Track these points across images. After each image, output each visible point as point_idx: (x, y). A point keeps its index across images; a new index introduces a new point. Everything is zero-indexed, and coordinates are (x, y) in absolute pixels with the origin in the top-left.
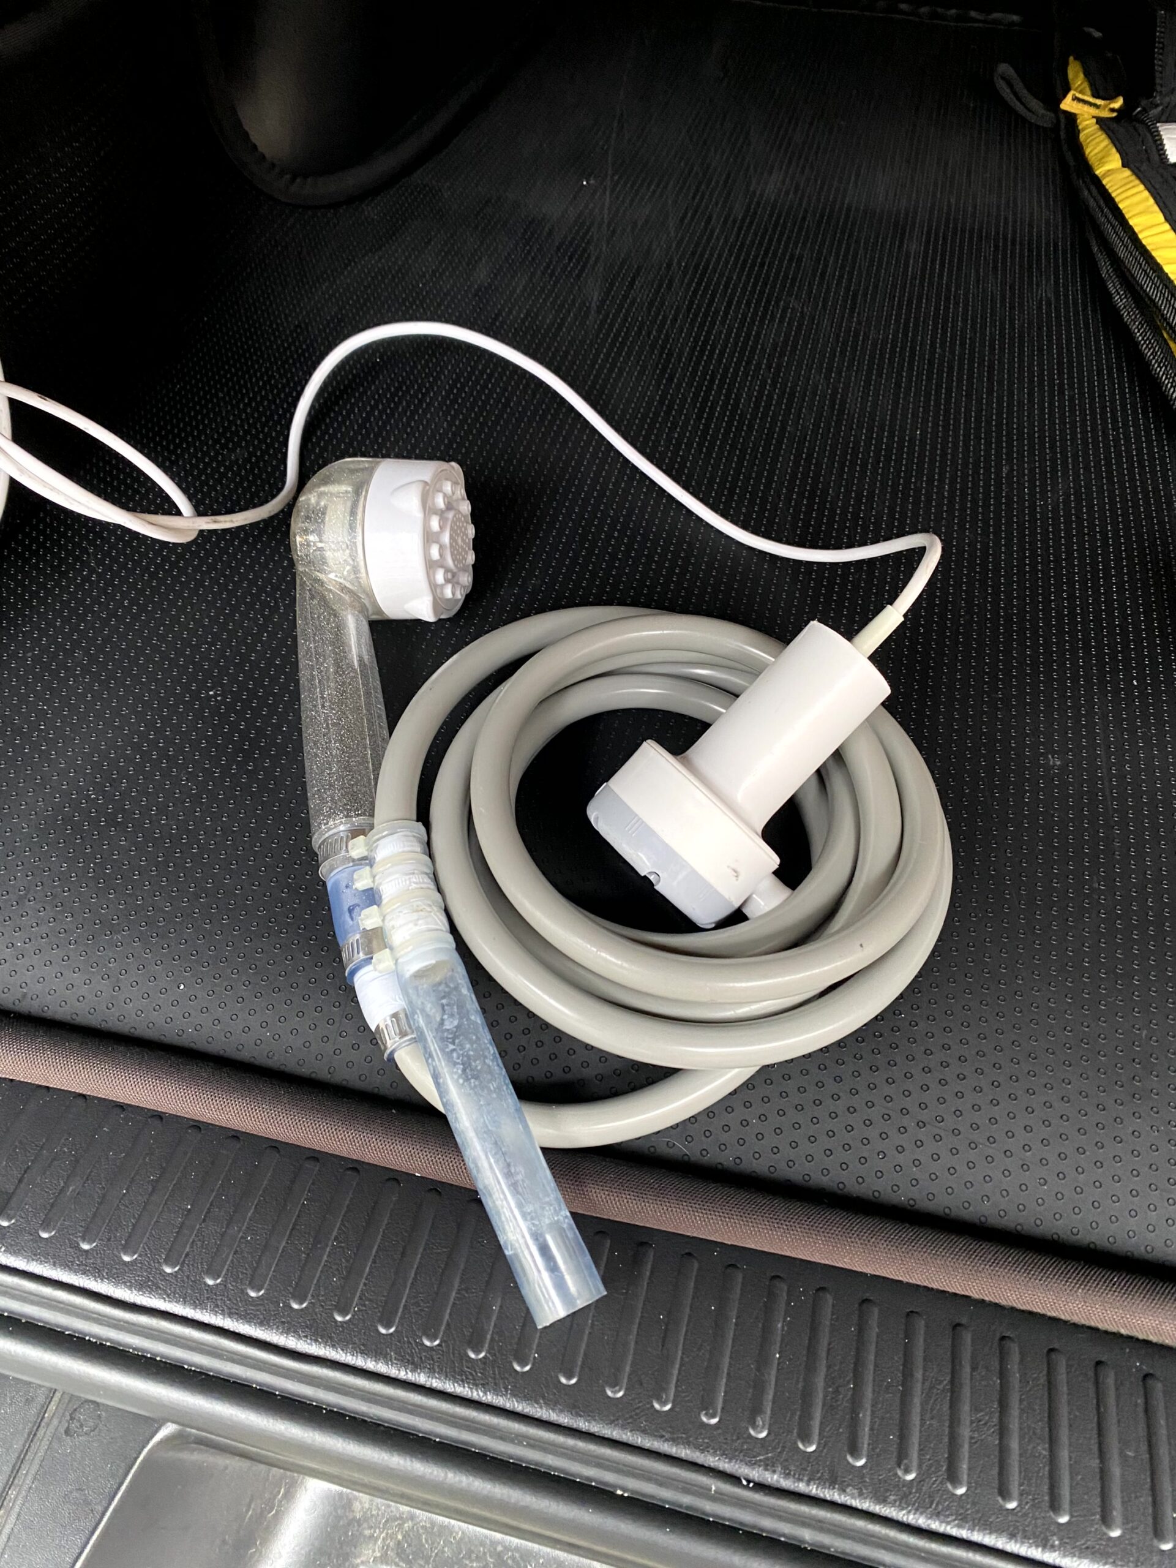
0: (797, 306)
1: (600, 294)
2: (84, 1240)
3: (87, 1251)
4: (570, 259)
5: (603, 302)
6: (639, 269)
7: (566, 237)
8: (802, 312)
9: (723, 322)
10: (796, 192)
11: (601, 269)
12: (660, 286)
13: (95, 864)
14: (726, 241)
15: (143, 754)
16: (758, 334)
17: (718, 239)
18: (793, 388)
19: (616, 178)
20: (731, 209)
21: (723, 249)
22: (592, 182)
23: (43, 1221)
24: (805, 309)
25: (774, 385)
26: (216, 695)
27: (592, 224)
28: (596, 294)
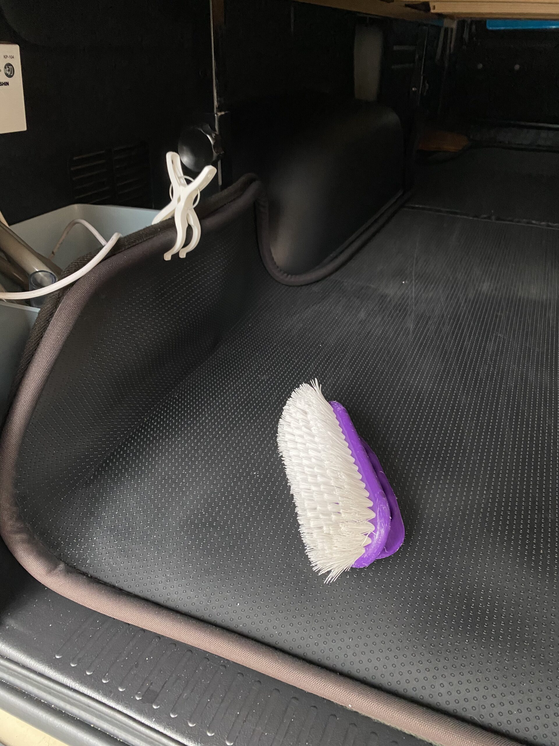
0: (501, 336)
1: (413, 326)
2: (190, 722)
3: (191, 727)
4: (400, 311)
5: (415, 329)
6: (429, 317)
7: (397, 303)
8: (504, 338)
9: (469, 341)
10: (496, 290)
11: (413, 316)
12: (439, 324)
13: (203, 542)
14: (467, 308)
15: (225, 497)
16: (485, 346)
17: (463, 307)
18: (503, 369)
19: (417, 281)
20: (468, 295)
21: (466, 311)
22: (407, 282)
23: (172, 709)
24: (505, 338)
25: (494, 368)
26: (257, 474)
27: (408, 299)
28: (412, 326)
